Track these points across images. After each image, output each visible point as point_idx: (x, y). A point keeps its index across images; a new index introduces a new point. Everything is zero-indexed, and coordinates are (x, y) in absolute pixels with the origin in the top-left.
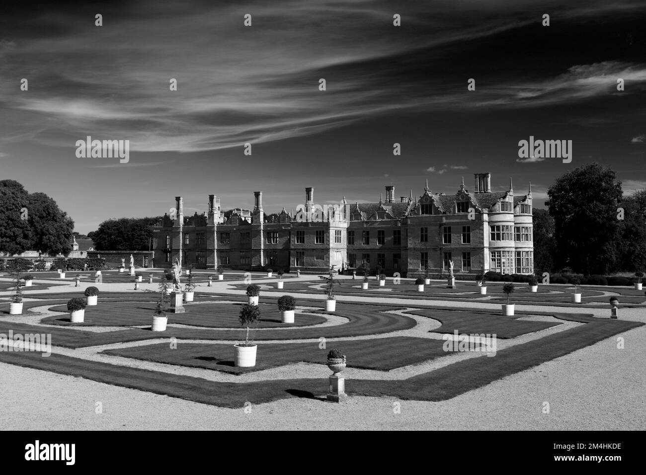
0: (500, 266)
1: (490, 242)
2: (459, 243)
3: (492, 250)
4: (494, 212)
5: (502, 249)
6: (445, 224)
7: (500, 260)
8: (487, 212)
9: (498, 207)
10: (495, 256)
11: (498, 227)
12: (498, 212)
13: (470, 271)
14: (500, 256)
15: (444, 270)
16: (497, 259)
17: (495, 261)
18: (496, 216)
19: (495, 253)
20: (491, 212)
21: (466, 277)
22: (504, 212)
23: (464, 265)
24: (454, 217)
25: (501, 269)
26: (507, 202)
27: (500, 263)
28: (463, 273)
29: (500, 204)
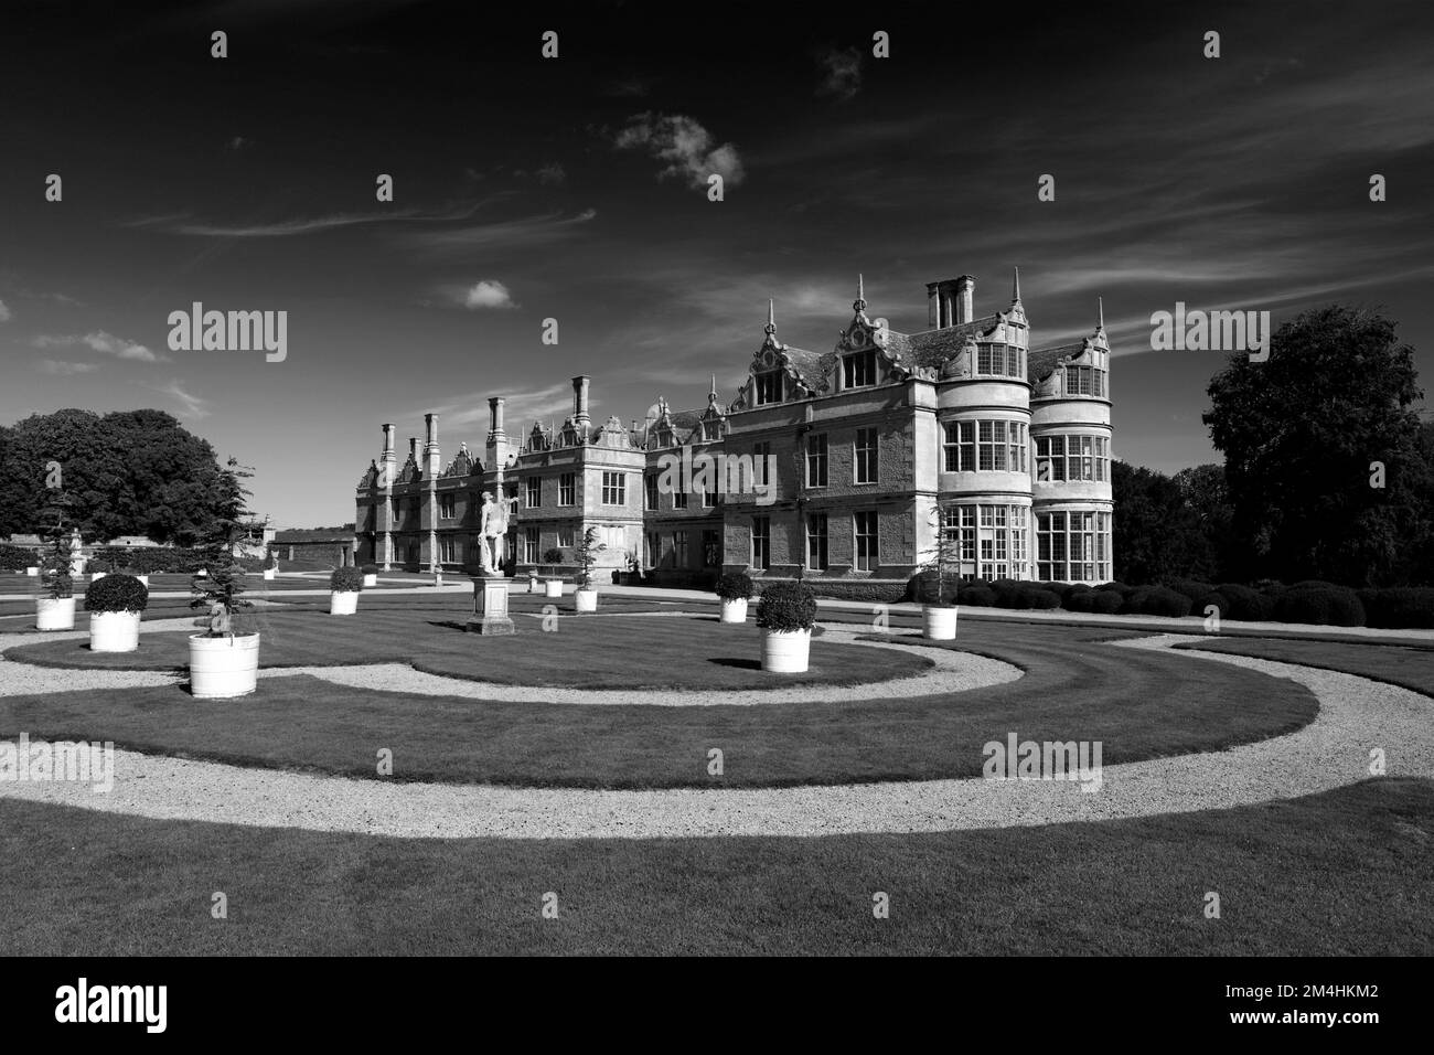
0: (973, 555)
1: (940, 477)
2: (847, 483)
3: (948, 502)
4: (953, 380)
5: (979, 500)
6: (811, 426)
7: (971, 534)
8: (933, 380)
9: (969, 361)
10: (956, 523)
11: (968, 427)
12: (967, 377)
13: (877, 573)
14: (973, 521)
15: (807, 567)
16: (965, 532)
17: (956, 537)
18: (960, 390)
19: (957, 514)
20: (949, 377)
21: (864, 591)
22: (986, 376)
23: (862, 553)
24: (835, 401)
25: (976, 564)
26: (1001, 345)
27: (972, 545)
28: (855, 575)
29: (975, 350)
